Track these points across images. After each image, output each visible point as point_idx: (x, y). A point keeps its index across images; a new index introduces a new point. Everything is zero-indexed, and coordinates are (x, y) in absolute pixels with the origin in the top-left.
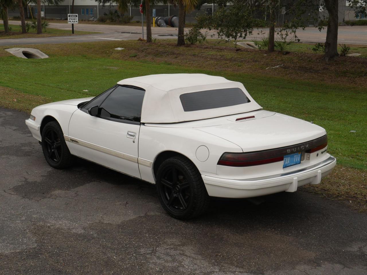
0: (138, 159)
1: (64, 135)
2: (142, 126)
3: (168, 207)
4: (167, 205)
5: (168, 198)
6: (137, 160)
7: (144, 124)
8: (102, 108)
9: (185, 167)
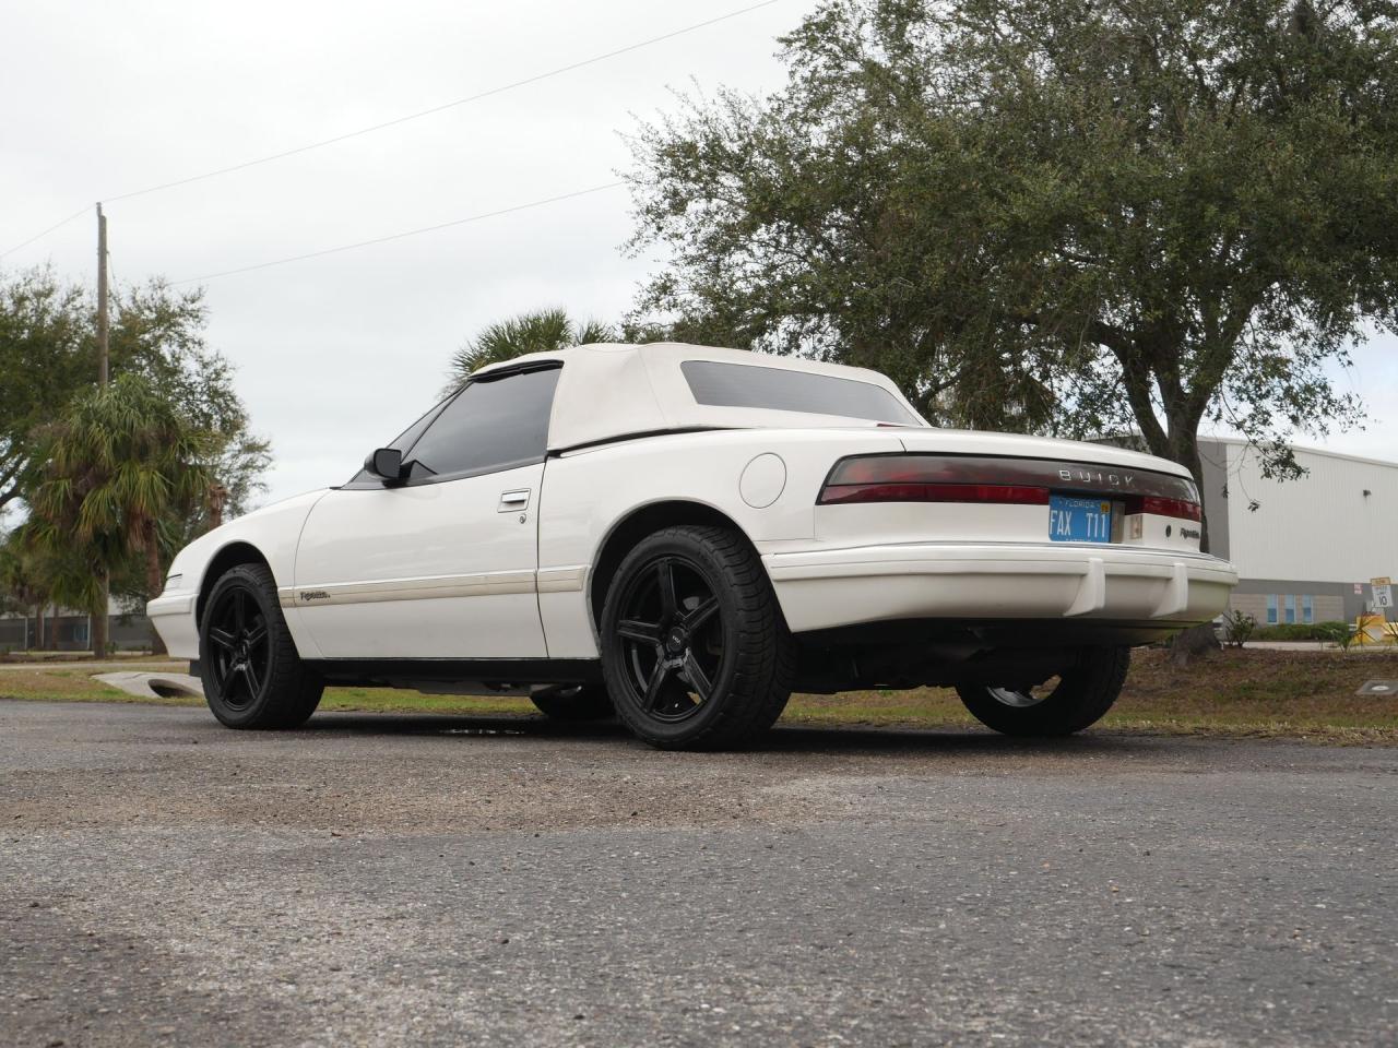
0: (536, 575)
1: (279, 589)
2: (552, 462)
3: (645, 717)
4: (641, 709)
5: (645, 687)
6: (533, 578)
7: (556, 454)
8: (415, 461)
9: (705, 546)
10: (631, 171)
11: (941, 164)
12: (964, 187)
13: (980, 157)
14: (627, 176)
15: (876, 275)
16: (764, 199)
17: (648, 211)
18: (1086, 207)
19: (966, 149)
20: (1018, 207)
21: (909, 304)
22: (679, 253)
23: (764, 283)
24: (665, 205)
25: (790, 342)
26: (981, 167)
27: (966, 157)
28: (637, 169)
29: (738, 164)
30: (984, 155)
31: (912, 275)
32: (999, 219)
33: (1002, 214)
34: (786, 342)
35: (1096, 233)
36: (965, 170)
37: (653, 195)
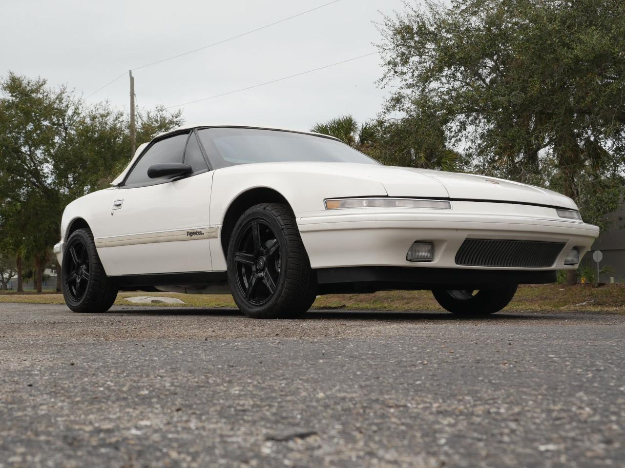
10: (380, 43)
11: (537, 31)
12: (549, 42)
13: (558, 26)
14: (378, 46)
15: (505, 91)
16: (446, 54)
17: (389, 63)
18: (614, 50)
19: (550, 23)
20: (578, 51)
21: (522, 104)
22: (404, 82)
23: (446, 97)
24: (398, 60)
25: (461, 127)
26: (558, 32)
27: (550, 27)
28: (383, 42)
29: (435, 38)
30: (560, 26)
31: (524, 89)
32: (568, 58)
33: (569, 55)
34: (459, 127)
35: (620, 63)
36: (550, 34)
37: (391, 55)
